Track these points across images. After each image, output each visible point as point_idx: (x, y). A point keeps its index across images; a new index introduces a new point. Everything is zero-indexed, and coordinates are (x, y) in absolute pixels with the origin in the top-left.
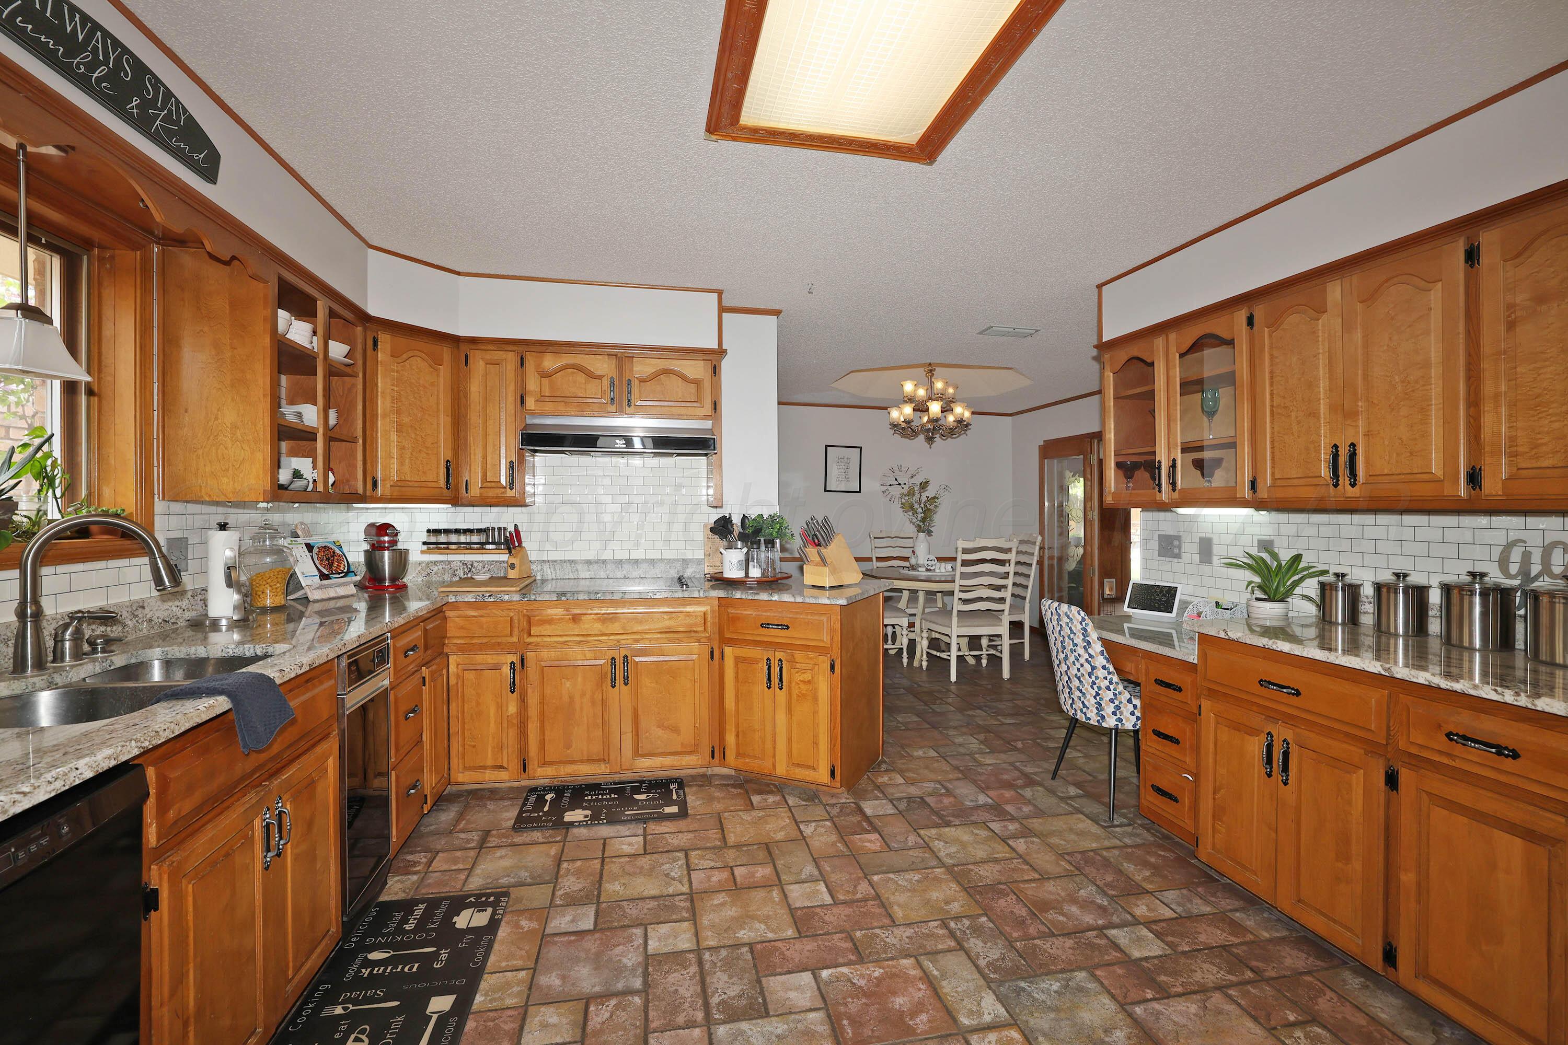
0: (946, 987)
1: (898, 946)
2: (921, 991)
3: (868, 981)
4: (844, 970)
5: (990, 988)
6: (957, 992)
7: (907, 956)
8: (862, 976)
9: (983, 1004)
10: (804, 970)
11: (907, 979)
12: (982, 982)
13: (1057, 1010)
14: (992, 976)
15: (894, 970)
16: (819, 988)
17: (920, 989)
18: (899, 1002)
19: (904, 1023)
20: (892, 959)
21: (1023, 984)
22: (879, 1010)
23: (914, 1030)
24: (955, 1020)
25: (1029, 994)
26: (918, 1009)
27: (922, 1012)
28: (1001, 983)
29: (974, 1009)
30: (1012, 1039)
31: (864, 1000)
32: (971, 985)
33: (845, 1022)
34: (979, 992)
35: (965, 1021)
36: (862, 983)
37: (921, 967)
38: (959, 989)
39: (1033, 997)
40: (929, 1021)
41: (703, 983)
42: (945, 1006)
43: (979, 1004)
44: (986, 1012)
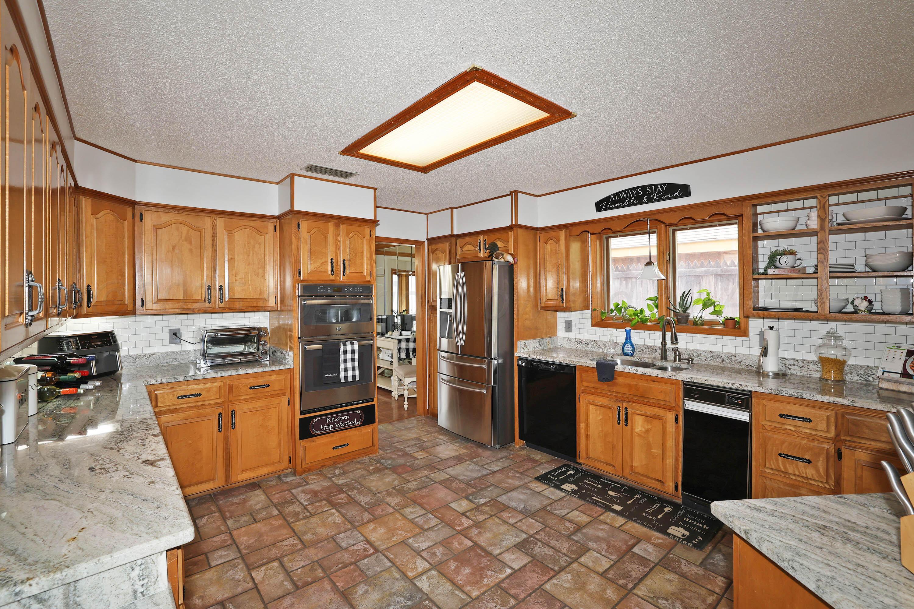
0: (448, 586)
1: (486, 602)
2: (460, 579)
3: (487, 575)
4: (502, 576)
5: (427, 595)
6: (443, 585)
7: (477, 598)
8: (491, 576)
9: (428, 584)
10: (520, 569)
11: (468, 583)
12: (431, 596)
13: (391, 594)
14: (427, 602)
15: (479, 586)
16: (505, 564)
17: (461, 580)
18: (467, 571)
19: (459, 562)
20: (484, 593)
21: (409, 603)
22: (473, 563)
23: (454, 561)
24: (438, 571)
25: (405, 598)
26: (457, 569)
27: (454, 570)
28: (421, 601)
29: (431, 580)
30: (412, 572)
31: (482, 565)
32: (436, 592)
33: (483, 554)
34: (431, 589)
35: (434, 572)
36: (489, 573)
37: (467, 594)
38: (442, 587)
39: (403, 597)
40: (449, 567)
41: (551, 547)
42: (445, 577)
43: (430, 583)
44: (425, 580)
